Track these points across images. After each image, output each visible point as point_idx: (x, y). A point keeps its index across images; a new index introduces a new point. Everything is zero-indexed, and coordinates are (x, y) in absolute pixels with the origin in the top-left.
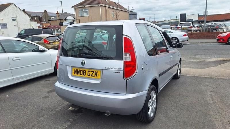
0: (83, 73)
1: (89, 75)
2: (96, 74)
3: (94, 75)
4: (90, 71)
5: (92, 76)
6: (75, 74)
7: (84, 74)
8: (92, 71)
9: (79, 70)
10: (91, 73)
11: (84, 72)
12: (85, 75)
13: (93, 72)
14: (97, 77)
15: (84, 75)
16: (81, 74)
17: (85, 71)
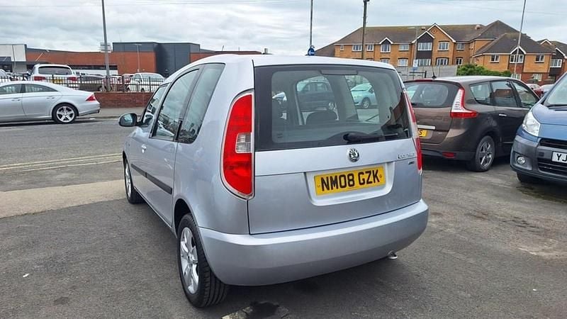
0: (347, 181)
1: (362, 182)
2: (375, 176)
3: (371, 179)
4: (363, 173)
5: (368, 183)
6: (323, 190)
7: (351, 183)
8: (367, 172)
9: (336, 177)
10: (365, 176)
11: (351, 177)
12: (353, 185)
13: (370, 172)
14: (378, 181)
15: (350, 185)
16: (343, 184)
17: (352, 175)
